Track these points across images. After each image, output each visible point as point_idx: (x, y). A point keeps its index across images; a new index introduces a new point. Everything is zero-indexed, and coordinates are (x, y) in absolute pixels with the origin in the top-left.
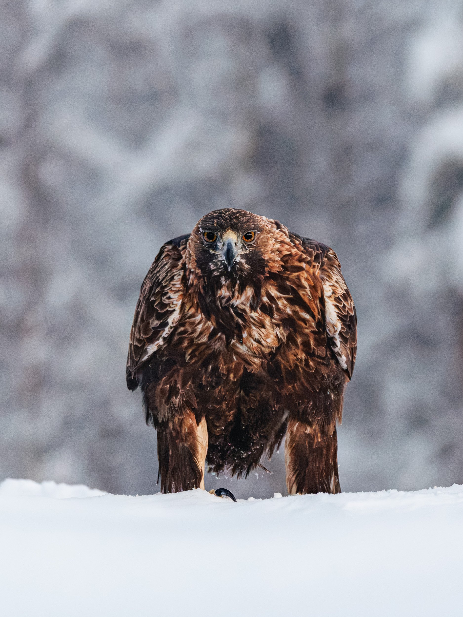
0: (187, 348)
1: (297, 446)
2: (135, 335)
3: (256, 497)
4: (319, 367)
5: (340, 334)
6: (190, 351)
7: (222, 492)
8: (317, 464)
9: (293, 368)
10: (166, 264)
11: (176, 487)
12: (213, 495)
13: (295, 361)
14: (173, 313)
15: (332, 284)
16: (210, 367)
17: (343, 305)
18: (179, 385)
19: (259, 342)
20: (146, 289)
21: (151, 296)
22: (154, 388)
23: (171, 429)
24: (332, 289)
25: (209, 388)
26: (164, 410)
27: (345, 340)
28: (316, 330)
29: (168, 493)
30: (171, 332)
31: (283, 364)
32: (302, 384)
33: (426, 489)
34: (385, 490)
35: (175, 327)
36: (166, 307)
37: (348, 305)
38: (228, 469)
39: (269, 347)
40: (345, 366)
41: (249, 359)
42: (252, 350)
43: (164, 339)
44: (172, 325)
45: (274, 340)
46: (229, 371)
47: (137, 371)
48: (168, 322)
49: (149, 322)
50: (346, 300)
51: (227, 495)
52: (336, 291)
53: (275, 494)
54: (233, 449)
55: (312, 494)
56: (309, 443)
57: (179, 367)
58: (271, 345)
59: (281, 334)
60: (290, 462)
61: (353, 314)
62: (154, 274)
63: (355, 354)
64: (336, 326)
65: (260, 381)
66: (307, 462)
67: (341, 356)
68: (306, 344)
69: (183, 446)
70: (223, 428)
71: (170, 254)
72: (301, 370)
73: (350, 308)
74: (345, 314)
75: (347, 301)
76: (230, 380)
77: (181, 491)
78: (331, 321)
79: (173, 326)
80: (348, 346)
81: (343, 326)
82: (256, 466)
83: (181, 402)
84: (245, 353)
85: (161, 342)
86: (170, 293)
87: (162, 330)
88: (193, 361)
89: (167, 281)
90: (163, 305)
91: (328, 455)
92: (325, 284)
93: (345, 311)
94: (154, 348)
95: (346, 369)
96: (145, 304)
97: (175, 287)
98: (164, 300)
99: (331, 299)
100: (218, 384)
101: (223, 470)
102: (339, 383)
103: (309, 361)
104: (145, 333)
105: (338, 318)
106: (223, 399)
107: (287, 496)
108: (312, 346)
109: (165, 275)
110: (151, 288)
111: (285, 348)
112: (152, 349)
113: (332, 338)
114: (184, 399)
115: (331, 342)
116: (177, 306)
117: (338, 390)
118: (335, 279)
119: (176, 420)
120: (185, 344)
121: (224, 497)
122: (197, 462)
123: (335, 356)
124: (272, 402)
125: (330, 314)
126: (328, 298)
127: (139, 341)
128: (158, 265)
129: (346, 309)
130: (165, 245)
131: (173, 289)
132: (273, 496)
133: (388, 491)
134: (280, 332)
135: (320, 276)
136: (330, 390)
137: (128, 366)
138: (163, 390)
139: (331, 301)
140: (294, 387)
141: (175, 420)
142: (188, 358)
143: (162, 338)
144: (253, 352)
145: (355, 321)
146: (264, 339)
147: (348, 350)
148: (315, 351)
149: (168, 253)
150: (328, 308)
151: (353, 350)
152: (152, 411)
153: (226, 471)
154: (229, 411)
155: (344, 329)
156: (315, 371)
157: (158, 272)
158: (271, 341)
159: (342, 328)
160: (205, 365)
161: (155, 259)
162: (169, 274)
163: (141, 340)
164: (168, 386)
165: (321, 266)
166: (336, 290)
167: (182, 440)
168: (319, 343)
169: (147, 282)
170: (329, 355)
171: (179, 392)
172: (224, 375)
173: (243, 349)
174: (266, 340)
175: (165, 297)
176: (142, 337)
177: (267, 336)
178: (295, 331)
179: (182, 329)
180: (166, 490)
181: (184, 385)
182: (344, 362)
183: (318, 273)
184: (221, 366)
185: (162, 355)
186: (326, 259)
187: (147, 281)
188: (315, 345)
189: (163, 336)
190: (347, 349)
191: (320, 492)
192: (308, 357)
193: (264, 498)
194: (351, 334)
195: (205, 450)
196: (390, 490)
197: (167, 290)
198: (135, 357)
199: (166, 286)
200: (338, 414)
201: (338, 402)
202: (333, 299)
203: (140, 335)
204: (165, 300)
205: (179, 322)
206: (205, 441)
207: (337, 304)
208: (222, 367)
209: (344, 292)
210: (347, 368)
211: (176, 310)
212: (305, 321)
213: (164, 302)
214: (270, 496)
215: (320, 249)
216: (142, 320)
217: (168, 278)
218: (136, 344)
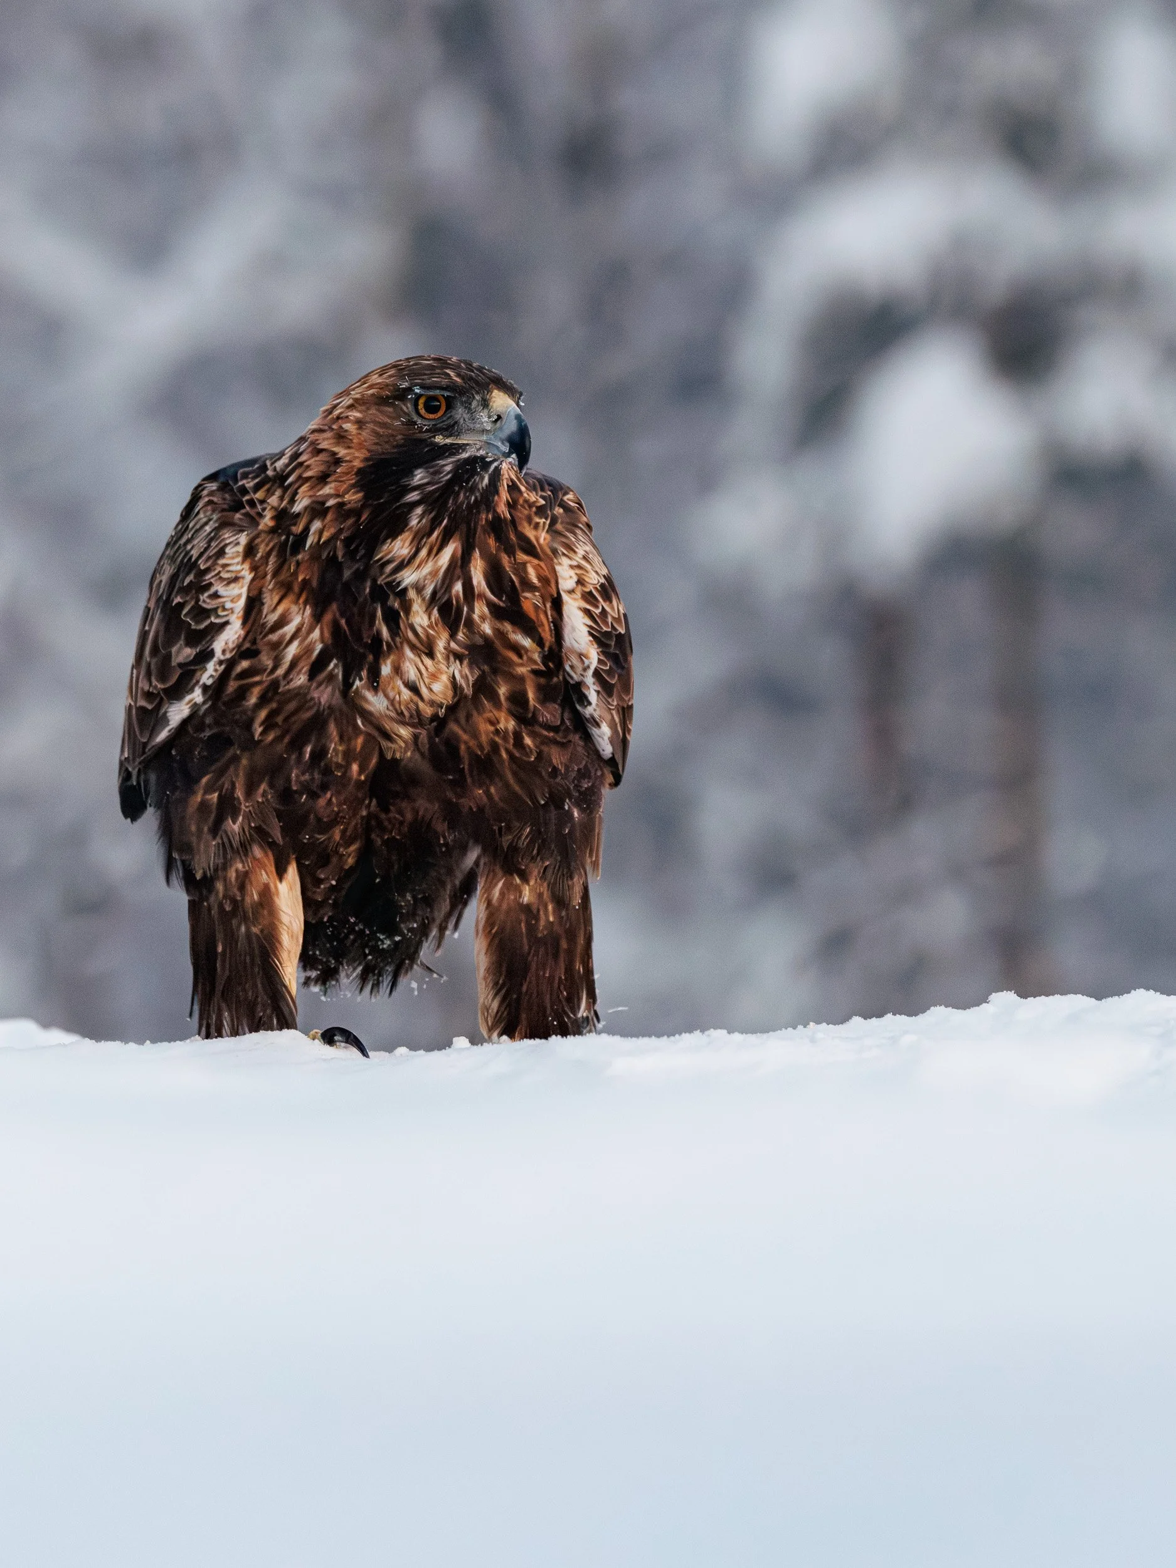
0: (258, 706)
1: (502, 930)
2: (140, 685)
3: (413, 1047)
4: (545, 749)
5: (597, 674)
6: (263, 714)
7: (335, 1035)
8: (548, 972)
9: (486, 751)
10: (206, 524)
11: (233, 1025)
12: (317, 1041)
13: (492, 735)
14: (224, 630)
15: (574, 563)
16: (309, 749)
17: (600, 610)
18: (239, 794)
19: (414, 689)
20: (161, 581)
21: (174, 593)
22: (184, 801)
23: (221, 895)
24: (576, 574)
25: (304, 797)
26: (207, 852)
27: (607, 689)
28: (543, 668)
29: (216, 1037)
30: (219, 672)
31: (466, 743)
32: (507, 785)
33: (790, 1029)
34: (699, 1031)
35: (227, 660)
36: (209, 617)
37: (613, 608)
38: (348, 976)
39: (432, 703)
40: (607, 750)
41: (388, 728)
42: (397, 706)
43: (205, 688)
44: (222, 658)
45: (446, 687)
46: (349, 755)
47: (146, 766)
48: (213, 650)
49: (170, 653)
50: (607, 598)
51: (347, 1042)
52: (587, 579)
53: (455, 1040)
54: (360, 929)
55: (538, 1041)
56: (528, 924)
57: (238, 752)
58: (439, 699)
59: (462, 676)
60: (488, 970)
61: (623, 629)
62: (179, 548)
63: (630, 723)
64: (587, 657)
65: (413, 779)
66: (526, 969)
67: (598, 725)
68: (518, 700)
69: (248, 934)
70: (334, 883)
71: (215, 499)
72: (504, 755)
73: (617, 616)
74: (605, 629)
75: (611, 602)
76: (350, 779)
77: (244, 1034)
78: (576, 645)
79: (226, 660)
80: (615, 703)
81: (602, 658)
82: (411, 967)
83: (246, 830)
84: (381, 714)
85: (197, 696)
86: (218, 586)
87: (201, 669)
88: (270, 737)
89: (209, 558)
90: (201, 613)
91: (570, 952)
92: (560, 564)
93: (606, 623)
94: (182, 710)
95: (611, 756)
96: (161, 612)
97: (228, 571)
98: (204, 601)
99: (574, 596)
100: (324, 787)
101: (337, 981)
102: (590, 784)
103: (524, 734)
104: (163, 678)
105: (591, 639)
106: (334, 821)
107: (482, 1045)
108: (532, 702)
109: (205, 546)
110: (174, 578)
111: (471, 707)
112: (178, 712)
113: (578, 687)
114: (253, 825)
115: (574, 694)
116: (232, 612)
117: (589, 801)
118: (583, 553)
119: (232, 875)
120: (253, 700)
121: (340, 1045)
122: (280, 968)
123: (582, 726)
124: (440, 826)
125: (574, 629)
126: (568, 594)
127: (148, 696)
128: (188, 526)
129: (607, 617)
130: (203, 482)
131: (224, 575)
132: (449, 1044)
133: (707, 1033)
134: (460, 672)
135: (548, 544)
136: (570, 800)
137: (123, 758)
138: (204, 806)
139: (575, 599)
140: (487, 793)
141: (229, 875)
142: (258, 730)
143: (200, 687)
144: (400, 712)
145: (628, 649)
146: (426, 683)
147: (614, 712)
148: (537, 713)
149: (211, 498)
150: (568, 617)
151: (626, 712)
152: (180, 855)
153: (344, 980)
154: (348, 844)
155: (606, 664)
156: (536, 758)
157: (189, 541)
158: (439, 690)
159: (600, 661)
160: (297, 745)
161: (181, 515)
162: (213, 544)
163: (152, 693)
164: (216, 795)
165: (551, 525)
166: (585, 575)
167: (245, 918)
168: (546, 694)
169: (164, 567)
170: (568, 723)
171: (240, 809)
172: (339, 766)
173: (376, 703)
174: (431, 686)
175: (206, 594)
176: (156, 687)
177: (434, 677)
178: (495, 671)
179: (245, 664)
180: (211, 1030)
181: (250, 791)
182: (606, 738)
183: (545, 539)
184: (333, 746)
185: (201, 727)
186: (561, 511)
187: (163, 565)
188: (538, 700)
189: (201, 683)
190: (613, 709)
191: (554, 1036)
192: (520, 728)
193: (429, 1049)
194: (619, 676)
195: (297, 941)
196: (712, 1030)
197: (210, 579)
198: (141, 736)
199: (208, 570)
200: (591, 856)
201: (588, 830)
202: (578, 595)
203: (151, 684)
204: (204, 599)
205: (238, 650)
206: (298, 923)
207: (588, 607)
208: (335, 748)
209: (603, 580)
210: (613, 754)
211: (231, 621)
212: (518, 649)
213: (204, 606)
214: (444, 1044)
215: (547, 487)
216: (155, 650)
217: (212, 552)
218: (142, 703)
